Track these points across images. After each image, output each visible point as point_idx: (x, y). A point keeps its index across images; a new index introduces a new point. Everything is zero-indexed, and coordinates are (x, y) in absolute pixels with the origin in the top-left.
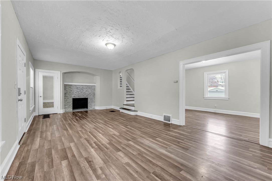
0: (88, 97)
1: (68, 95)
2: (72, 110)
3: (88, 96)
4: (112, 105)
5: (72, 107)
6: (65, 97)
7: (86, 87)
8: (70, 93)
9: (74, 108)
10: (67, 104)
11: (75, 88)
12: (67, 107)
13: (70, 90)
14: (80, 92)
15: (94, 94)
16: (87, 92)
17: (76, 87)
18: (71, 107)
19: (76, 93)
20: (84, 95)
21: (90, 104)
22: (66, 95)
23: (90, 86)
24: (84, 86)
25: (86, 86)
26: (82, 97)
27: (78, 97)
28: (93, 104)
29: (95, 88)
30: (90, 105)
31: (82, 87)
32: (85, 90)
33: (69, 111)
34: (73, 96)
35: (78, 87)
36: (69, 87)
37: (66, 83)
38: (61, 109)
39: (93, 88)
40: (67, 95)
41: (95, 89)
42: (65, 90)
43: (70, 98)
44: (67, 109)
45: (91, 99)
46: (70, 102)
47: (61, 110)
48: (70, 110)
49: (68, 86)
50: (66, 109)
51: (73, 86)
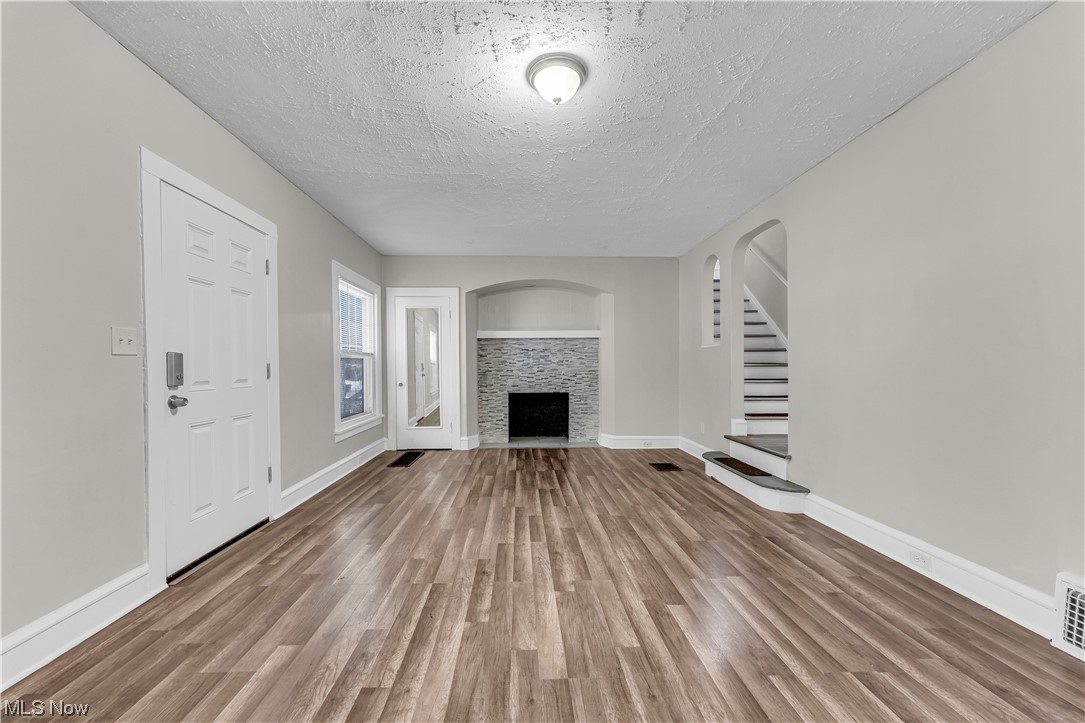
0: (570, 391)
1: (493, 381)
2: (507, 439)
3: (570, 383)
4: (676, 433)
5: (507, 428)
6: (483, 389)
7: (558, 348)
8: (500, 373)
9: (515, 431)
10: (491, 414)
11: (518, 351)
12: (488, 425)
13: (501, 359)
14: (535, 369)
15: (594, 376)
16: (563, 369)
17: (522, 347)
18: (504, 428)
19: (520, 373)
20: (550, 379)
21: (578, 420)
22: (486, 379)
23: (573, 343)
24: (553, 343)
25: (558, 342)
26: (545, 390)
27: (531, 387)
28: (590, 423)
29: (597, 350)
30: (577, 427)
31: (542, 347)
32: (556, 360)
33: (496, 443)
34: (510, 382)
35: (529, 346)
36: (496, 347)
37: (482, 334)
38: (461, 435)
39: (587, 349)
40: (490, 380)
41: (596, 354)
42: (483, 359)
43: (500, 393)
44: (491, 435)
45: (581, 398)
46: (501, 408)
47: (463, 438)
48: (500, 438)
49: (493, 342)
50: (487, 436)
51: (509, 342)
